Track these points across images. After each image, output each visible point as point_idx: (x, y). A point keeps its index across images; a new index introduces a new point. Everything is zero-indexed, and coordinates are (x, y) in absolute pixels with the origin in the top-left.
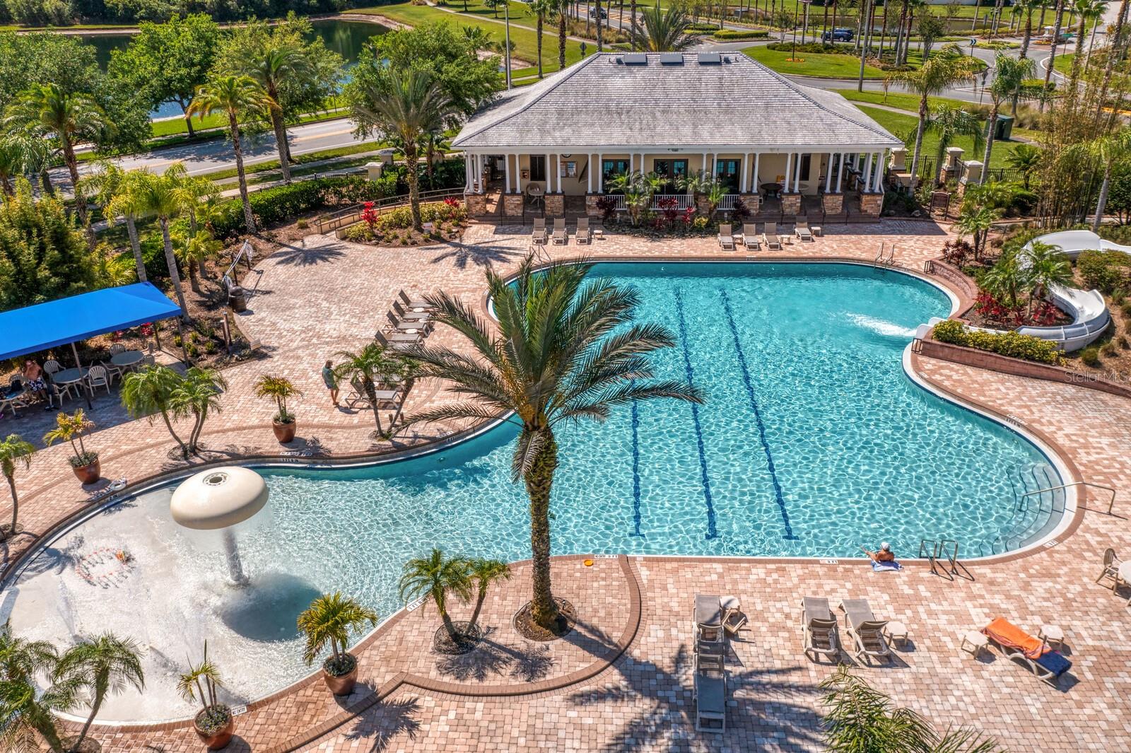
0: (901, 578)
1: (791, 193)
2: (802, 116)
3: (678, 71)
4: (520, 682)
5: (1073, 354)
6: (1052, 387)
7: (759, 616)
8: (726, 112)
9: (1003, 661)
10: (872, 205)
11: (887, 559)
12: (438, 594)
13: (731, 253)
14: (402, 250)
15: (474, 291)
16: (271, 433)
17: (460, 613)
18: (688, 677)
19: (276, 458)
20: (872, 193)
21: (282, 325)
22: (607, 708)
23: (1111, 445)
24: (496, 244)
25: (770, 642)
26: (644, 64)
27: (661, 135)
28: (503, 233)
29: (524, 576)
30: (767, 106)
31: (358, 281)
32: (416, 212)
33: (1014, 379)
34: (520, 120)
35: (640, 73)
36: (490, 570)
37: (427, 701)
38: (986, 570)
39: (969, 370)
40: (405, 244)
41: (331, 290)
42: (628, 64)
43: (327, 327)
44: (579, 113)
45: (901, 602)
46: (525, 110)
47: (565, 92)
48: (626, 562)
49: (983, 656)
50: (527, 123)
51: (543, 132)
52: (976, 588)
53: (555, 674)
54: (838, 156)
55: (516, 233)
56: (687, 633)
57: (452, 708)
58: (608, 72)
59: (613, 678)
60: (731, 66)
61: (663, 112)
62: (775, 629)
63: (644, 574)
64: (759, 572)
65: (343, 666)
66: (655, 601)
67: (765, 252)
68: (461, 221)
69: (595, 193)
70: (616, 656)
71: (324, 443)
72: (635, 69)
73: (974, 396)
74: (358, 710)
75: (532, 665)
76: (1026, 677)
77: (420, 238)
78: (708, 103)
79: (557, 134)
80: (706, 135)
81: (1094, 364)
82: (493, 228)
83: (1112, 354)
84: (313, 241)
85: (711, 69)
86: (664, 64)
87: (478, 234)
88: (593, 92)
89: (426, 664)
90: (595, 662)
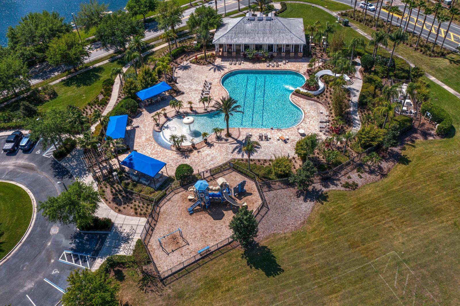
0: (273, 131)
1: (283, 52)
2: (286, 35)
3: (261, 22)
4: (225, 142)
5: (315, 96)
6: (310, 102)
7: (254, 135)
8: (270, 34)
9: (281, 140)
10: (300, 55)
11: (272, 129)
12: (216, 132)
13: (268, 68)
14: (203, 66)
15: (218, 78)
16: (189, 109)
17: (218, 135)
18: (244, 142)
19: (190, 113)
20: (300, 52)
21: (185, 87)
22: (235, 145)
23: (313, 112)
24: (222, 65)
25: (254, 138)
26: (254, 20)
27: (256, 40)
28: (223, 61)
29: (226, 130)
30: (280, 32)
31: (196, 75)
32: (205, 55)
33: (305, 100)
34: (226, 36)
35: (253, 22)
36: (221, 130)
37: (215, 144)
38: (284, 130)
39: (299, 98)
40: (204, 65)
41: (191, 78)
42: (251, 20)
43: (193, 87)
44: (239, 33)
45: (272, 134)
46: (228, 32)
47: (236, 28)
48: (239, 129)
49: (279, 140)
50: (228, 37)
51: (231, 39)
52: (282, 132)
53: (229, 141)
54: (293, 45)
55: (226, 61)
56: (245, 137)
57: (218, 144)
58: (246, 22)
59: (235, 142)
60: (273, 21)
61: (257, 33)
62: (255, 137)
63: (241, 130)
64: (255, 130)
65: (206, 140)
66: (242, 133)
67: (275, 68)
68: (214, 57)
69: (242, 52)
70: (236, 140)
71: (197, 111)
72: (252, 21)
73: (297, 103)
74: (207, 144)
75: (226, 140)
76: (282, 142)
77: (207, 63)
78: (267, 31)
79: (234, 40)
80: (265, 40)
81: (318, 98)
82: (221, 59)
83: (322, 96)
84: (185, 63)
85: (269, 21)
86: (258, 20)
87: (218, 61)
88: (242, 28)
89: (214, 140)
90: (234, 140)
